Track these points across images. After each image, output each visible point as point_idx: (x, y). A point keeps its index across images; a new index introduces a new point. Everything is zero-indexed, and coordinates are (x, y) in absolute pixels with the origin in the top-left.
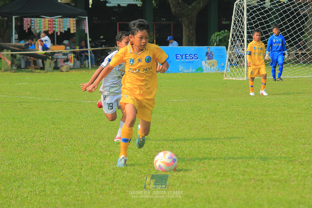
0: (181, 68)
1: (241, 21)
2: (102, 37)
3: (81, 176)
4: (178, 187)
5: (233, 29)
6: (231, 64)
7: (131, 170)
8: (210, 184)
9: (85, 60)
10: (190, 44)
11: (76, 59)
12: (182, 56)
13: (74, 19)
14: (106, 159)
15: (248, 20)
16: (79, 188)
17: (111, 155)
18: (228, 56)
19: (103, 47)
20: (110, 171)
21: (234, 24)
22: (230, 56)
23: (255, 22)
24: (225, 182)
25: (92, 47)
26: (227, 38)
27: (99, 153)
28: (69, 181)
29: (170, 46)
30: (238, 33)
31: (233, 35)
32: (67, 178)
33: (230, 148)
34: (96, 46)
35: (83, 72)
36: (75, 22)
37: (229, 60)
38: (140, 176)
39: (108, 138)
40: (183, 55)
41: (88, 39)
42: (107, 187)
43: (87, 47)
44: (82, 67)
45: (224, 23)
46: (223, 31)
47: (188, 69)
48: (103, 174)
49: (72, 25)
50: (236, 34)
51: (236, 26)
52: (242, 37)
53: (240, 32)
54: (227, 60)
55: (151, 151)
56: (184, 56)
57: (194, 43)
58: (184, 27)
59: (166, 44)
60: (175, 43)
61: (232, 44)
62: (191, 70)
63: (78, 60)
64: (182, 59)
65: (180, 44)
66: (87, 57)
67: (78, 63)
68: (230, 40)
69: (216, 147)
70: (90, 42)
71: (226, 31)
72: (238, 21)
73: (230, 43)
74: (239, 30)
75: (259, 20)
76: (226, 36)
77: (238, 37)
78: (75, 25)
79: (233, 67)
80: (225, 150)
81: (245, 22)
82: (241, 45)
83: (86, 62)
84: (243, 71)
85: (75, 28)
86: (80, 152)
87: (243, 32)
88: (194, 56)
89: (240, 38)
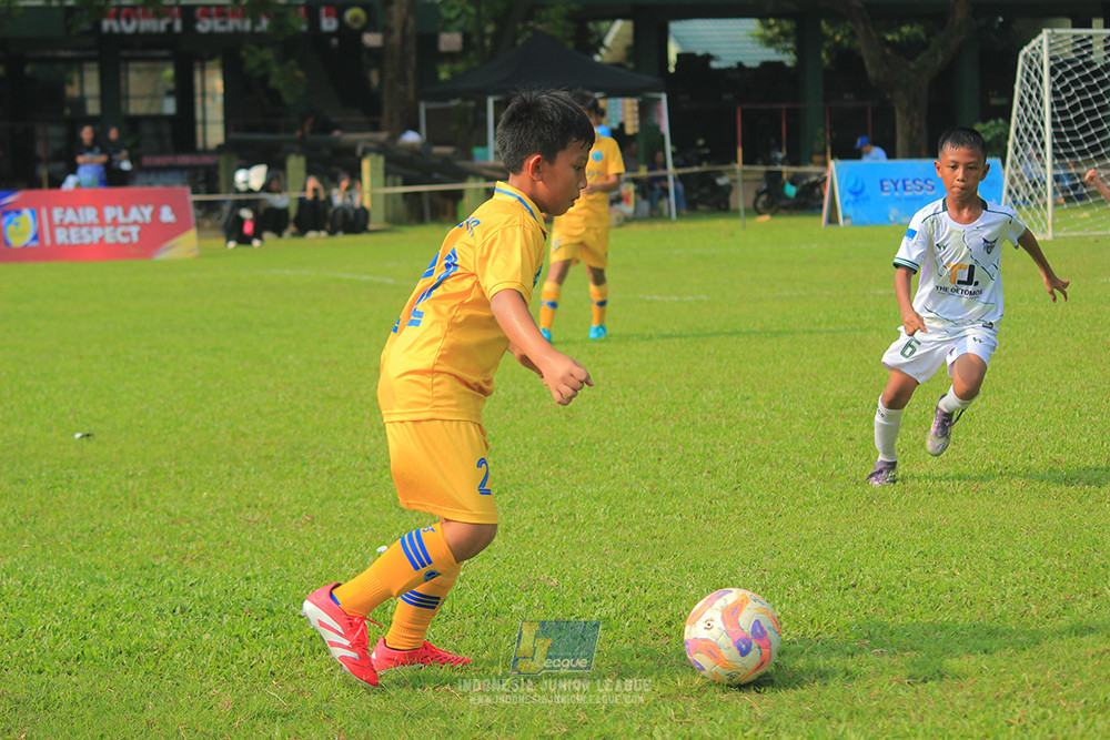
0: (893, 212)
1: (1038, 96)
2: (701, 142)
3: (658, 477)
4: (895, 502)
5: (1018, 116)
6: (1015, 202)
7: (780, 461)
8: (971, 493)
9: (660, 197)
10: (914, 153)
11: (639, 198)
12: (895, 185)
13: (635, 101)
14: (718, 437)
15: (1055, 94)
16: (655, 508)
17: (730, 427)
18: (1006, 182)
19: (705, 167)
20: (728, 464)
21: (1021, 103)
22: (1012, 181)
23: (1070, 99)
25: (676, 165)
26: (1003, 138)
27: (701, 423)
28: (630, 491)
29: (866, 160)
30: (1030, 127)
31: (1017, 131)
32: (625, 484)
33: (1017, 406)
34: (688, 164)
35: (659, 227)
36: (636, 108)
37: (1010, 192)
38: (801, 477)
39: (723, 386)
40: (898, 181)
41: (669, 148)
42: (721, 503)
44: (655, 215)
45: (994, 101)
46: (992, 122)
48: (712, 473)
49: (629, 116)
50: (1026, 129)
51: (1026, 110)
52: (1039, 135)
53: (1035, 123)
54: (1005, 192)
55: (826, 415)
56: (900, 185)
57: (924, 152)
58: (898, 115)
60: (877, 153)
61: (1016, 152)
63: (644, 197)
65: (891, 154)
66: (666, 192)
67: (645, 205)
68: (1010, 144)
69: (984, 404)
70: (673, 155)
71: (1001, 121)
72: (1030, 97)
73: (1010, 150)
74: (1031, 117)
75: (1080, 93)
76: (1001, 133)
77: (1031, 135)
78: (637, 115)
79: (1019, 207)
80: (1007, 410)
81: (1047, 99)
82: (1039, 155)
83: (664, 204)
84: (1043, 217)
85: (637, 122)
86: (656, 420)
87: (1043, 124)
88: (926, 182)
89: (1035, 138)
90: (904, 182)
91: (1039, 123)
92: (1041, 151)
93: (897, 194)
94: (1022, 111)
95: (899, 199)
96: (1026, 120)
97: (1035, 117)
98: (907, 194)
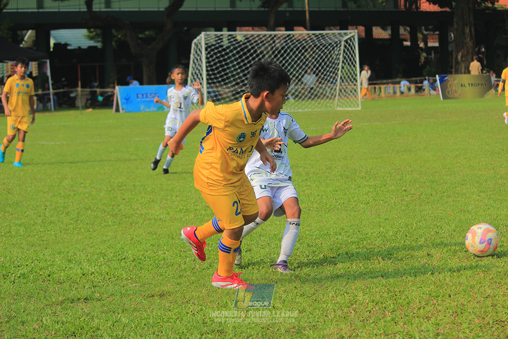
0: (142, 107)
1: (200, 59)
2: (63, 79)
3: (45, 216)
4: (142, 224)
5: (192, 68)
7: (95, 209)
8: (173, 220)
9: (47, 102)
10: (150, 83)
11: (38, 102)
12: (143, 95)
13: (36, 63)
14: (70, 199)
15: (207, 58)
16: (44, 229)
17: (74, 195)
19: (65, 90)
20: (74, 210)
21: (194, 62)
23: (213, 60)
24: (187, 217)
25: (54, 89)
27: (63, 194)
28: (33, 222)
29: (131, 86)
30: (197, 72)
31: (192, 74)
32: (32, 219)
34: (58, 88)
35: (47, 114)
36: (37, 66)
38: (103, 215)
39: (72, 178)
41: (50, 82)
42: (71, 226)
43: (49, 89)
44: (45, 109)
47: (149, 107)
48: (67, 214)
49: (34, 69)
50: (195, 73)
51: (195, 65)
55: (114, 190)
56: (145, 96)
58: (144, 67)
59: (127, 84)
60: (136, 83)
61: (192, 82)
62: (152, 109)
63: (41, 102)
64: (143, 98)
65: (141, 83)
66: (49, 100)
67: (41, 106)
70: (52, 84)
72: (197, 59)
73: (189, 81)
75: (217, 58)
77: (197, 75)
78: (37, 69)
81: (204, 60)
83: (49, 105)
85: (37, 71)
86: (44, 193)
87: (202, 70)
88: (155, 94)
89: (199, 76)
90: (146, 94)
91: (201, 70)
92: (202, 81)
93: (144, 99)
94: (194, 65)
95: (144, 102)
96: (196, 69)
97: (199, 68)
98: (148, 99)
